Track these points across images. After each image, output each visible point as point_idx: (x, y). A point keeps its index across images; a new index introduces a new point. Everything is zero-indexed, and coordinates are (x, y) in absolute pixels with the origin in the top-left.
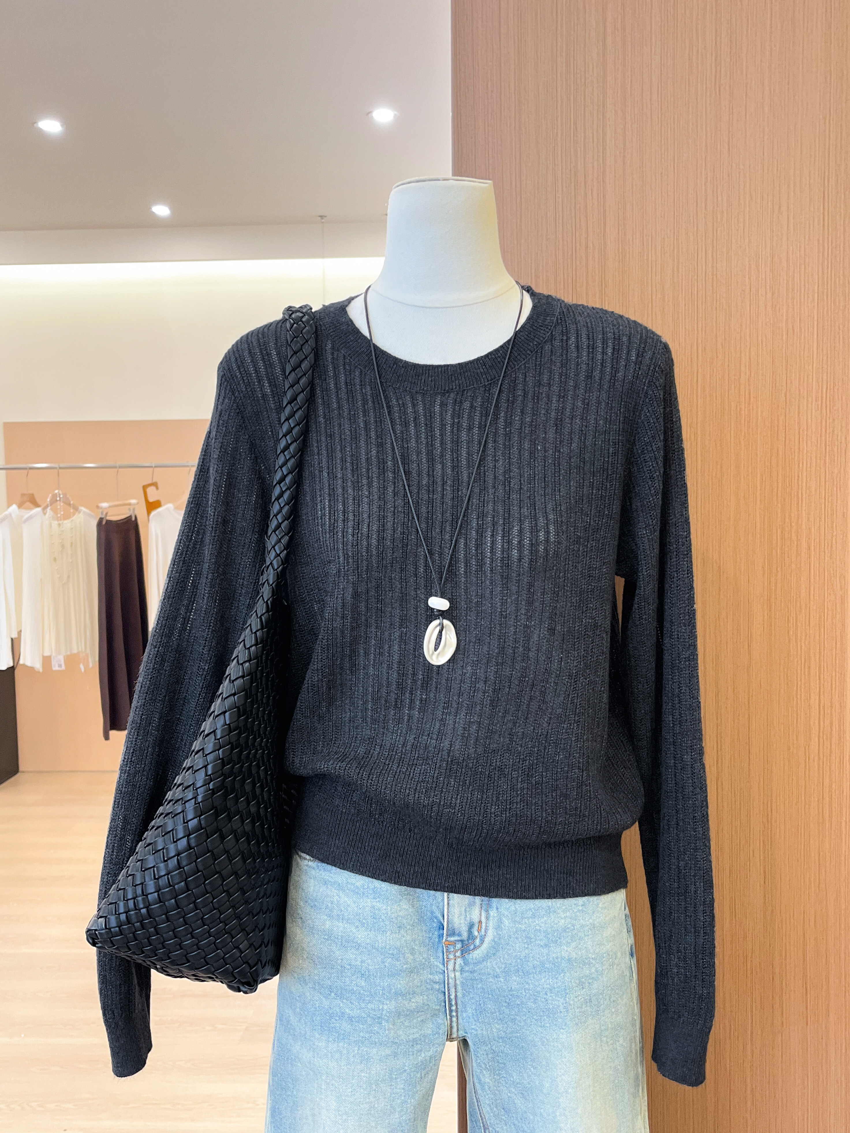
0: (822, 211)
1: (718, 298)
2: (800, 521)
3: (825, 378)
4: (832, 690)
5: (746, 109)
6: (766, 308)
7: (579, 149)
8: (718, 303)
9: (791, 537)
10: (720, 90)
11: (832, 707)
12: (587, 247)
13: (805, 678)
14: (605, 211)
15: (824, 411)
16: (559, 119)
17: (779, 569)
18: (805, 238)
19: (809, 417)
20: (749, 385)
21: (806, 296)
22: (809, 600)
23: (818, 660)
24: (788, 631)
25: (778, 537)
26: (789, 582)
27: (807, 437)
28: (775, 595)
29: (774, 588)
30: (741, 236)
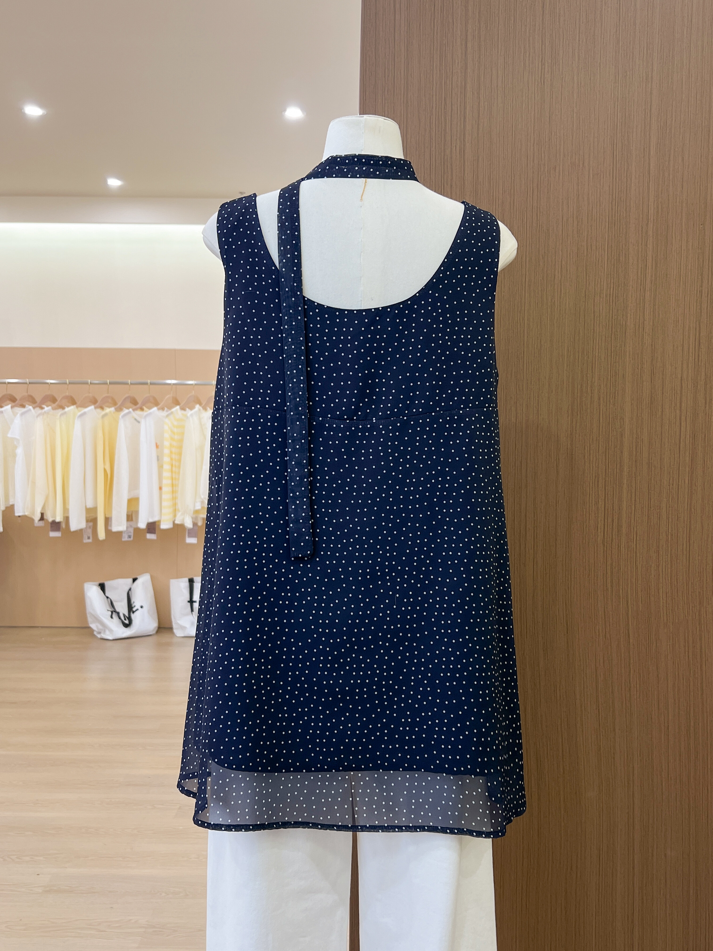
0: (612, 166)
1: (541, 224)
2: (593, 379)
3: (612, 281)
4: (613, 498)
5: (562, 95)
6: (573, 232)
7: (447, 118)
8: (540, 226)
9: (587, 391)
10: (544, 81)
11: (613, 510)
12: (451, 186)
13: (595, 489)
14: (464, 162)
15: (611, 304)
16: (434, 97)
17: (578, 412)
18: (600, 184)
19: (601, 308)
20: (561, 285)
21: (600, 224)
22: (599, 435)
23: (604, 477)
24: (584, 456)
25: (579, 391)
26: (585, 422)
27: (599, 322)
28: (576, 431)
29: (575, 425)
30: (557, 182)
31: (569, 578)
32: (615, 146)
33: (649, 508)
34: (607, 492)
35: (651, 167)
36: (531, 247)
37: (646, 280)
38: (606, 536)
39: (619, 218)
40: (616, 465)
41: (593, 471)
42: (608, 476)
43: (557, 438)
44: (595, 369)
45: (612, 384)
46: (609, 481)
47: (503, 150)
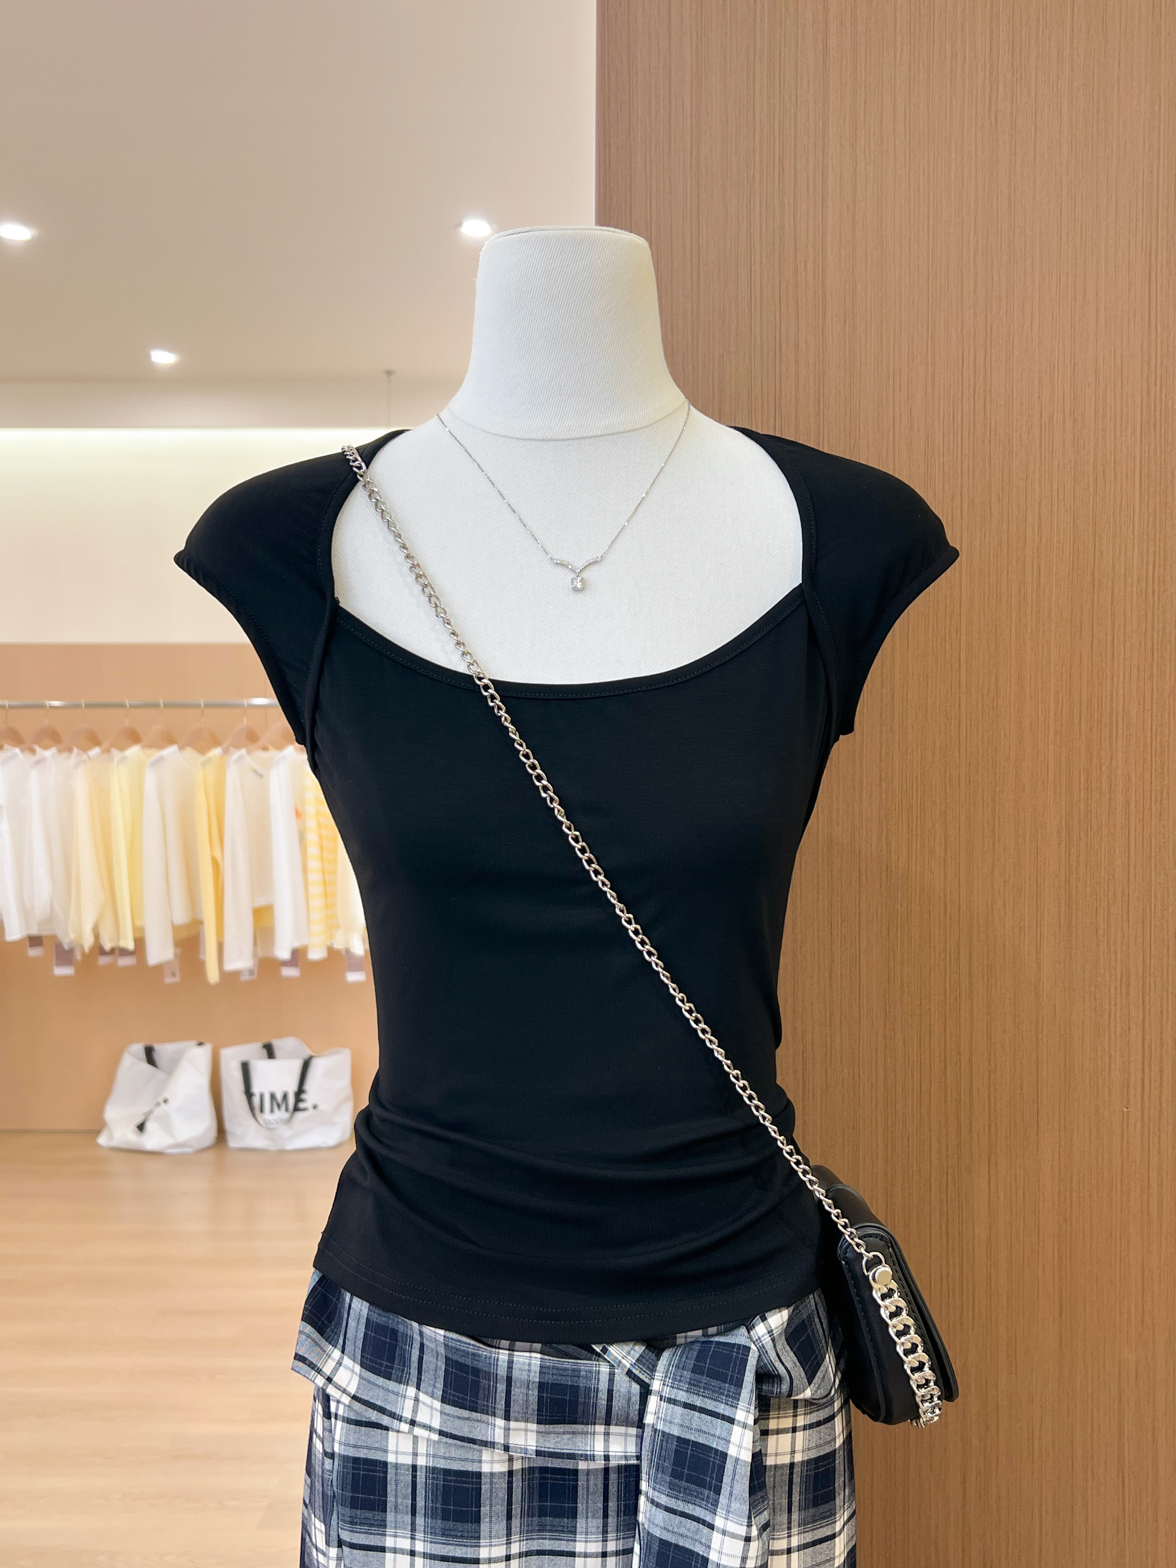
0: (1147, 301)
1: (993, 428)
2: (1114, 762)
3: (1151, 549)
4: (1162, 1020)
5: (1035, 148)
6: (1064, 442)
7: (786, 201)
8: (993, 433)
9: (1101, 788)
10: (996, 119)
12: (797, 347)
13: (1121, 1000)
14: (824, 293)
15: (1150, 598)
16: (757, 156)
17: (1082, 834)
18: (1122, 340)
19: (1128, 606)
20: (1039, 557)
21: (1124, 426)
22: (1128, 882)
23: (1141, 974)
24: (1097, 930)
25: (1082, 787)
26: (1097, 855)
27: (1125, 637)
28: (1077, 874)
29: (1075, 863)
30: (1027, 336)
32: (1153, 255)
34: (1147, 1007)
36: (974, 477)
38: (1146, 1105)
39: (1163, 412)
40: (1166, 950)
41: (1116, 961)
42: (1150, 972)
43: (1035, 891)
44: (1116, 741)
45: (1156, 772)
46: (1152, 984)
47: (910, 267)
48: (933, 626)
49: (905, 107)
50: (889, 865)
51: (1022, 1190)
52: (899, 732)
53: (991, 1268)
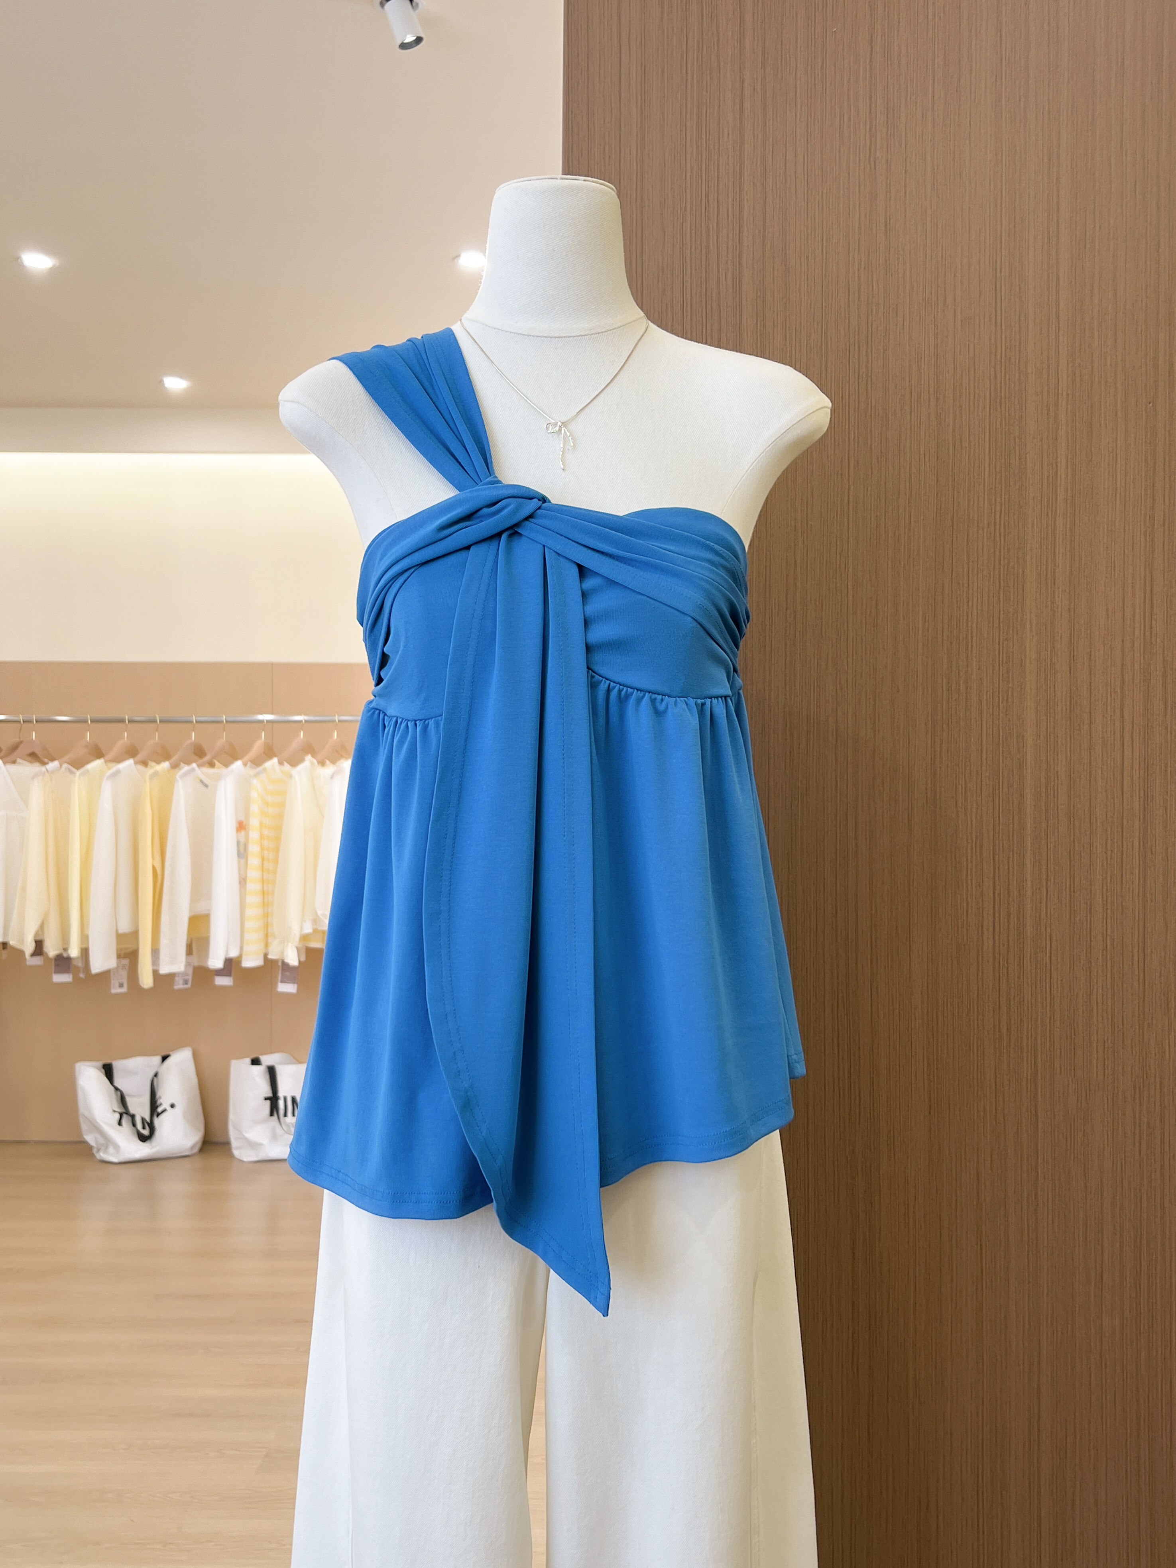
0: (994, 306)
1: (873, 405)
2: (969, 669)
3: (998, 500)
5: (905, 187)
6: (929, 417)
7: (711, 226)
8: (873, 408)
9: (959, 689)
10: (875, 163)
13: (977, 859)
14: (741, 299)
15: (998, 539)
16: (688, 191)
17: (945, 727)
18: (974, 336)
20: (910, 507)
22: (982, 764)
23: (992, 838)
24: (956, 802)
25: (944, 689)
26: (956, 743)
27: (977, 571)
28: (940, 758)
29: (939, 749)
30: (900, 333)
31: (935, 1016)
32: (998, 271)
33: (1072, 892)
34: (997, 864)
35: (1061, 307)
36: (858, 443)
37: (1056, 499)
38: (997, 942)
39: (1007, 392)
40: (1011, 818)
41: (972, 828)
42: (999, 836)
43: (907, 771)
44: (971, 651)
45: (1003, 677)
46: (1001, 846)
47: (808, 279)
48: (827, 560)
49: (804, 155)
50: (792, 751)
51: (897, 1010)
52: (800, 645)
53: (873, 1073)
